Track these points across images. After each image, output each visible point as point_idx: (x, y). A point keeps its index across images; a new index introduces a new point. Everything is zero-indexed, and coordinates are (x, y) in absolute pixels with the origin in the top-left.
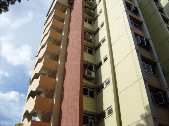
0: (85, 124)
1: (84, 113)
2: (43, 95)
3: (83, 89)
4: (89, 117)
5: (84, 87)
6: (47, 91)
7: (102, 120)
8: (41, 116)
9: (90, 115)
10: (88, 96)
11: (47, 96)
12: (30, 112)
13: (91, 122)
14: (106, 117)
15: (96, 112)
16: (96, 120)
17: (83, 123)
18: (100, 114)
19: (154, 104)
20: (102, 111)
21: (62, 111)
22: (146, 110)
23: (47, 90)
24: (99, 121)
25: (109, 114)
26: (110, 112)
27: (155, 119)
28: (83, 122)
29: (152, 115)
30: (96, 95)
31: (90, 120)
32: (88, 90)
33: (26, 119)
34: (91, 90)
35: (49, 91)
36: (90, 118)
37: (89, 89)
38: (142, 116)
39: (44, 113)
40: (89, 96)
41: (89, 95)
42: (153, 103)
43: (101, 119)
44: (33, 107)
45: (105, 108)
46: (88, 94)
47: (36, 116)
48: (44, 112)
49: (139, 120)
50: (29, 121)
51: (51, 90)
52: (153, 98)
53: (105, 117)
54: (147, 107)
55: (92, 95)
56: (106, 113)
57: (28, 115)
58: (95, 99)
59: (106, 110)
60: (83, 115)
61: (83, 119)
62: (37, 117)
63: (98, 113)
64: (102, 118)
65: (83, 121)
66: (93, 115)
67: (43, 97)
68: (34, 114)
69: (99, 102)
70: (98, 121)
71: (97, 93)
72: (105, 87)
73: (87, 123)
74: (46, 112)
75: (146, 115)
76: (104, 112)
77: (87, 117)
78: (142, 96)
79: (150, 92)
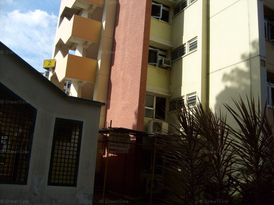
0: (151, 63)
1: (150, 46)
2: (85, 15)
3: (151, 7)
4: (159, 52)
5: (153, 3)
6: (93, 8)
7: (179, 58)
8: (84, 49)
9: (160, 50)
10: (158, 19)
11: (91, 16)
12: (65, 41)
13: (161, 61)
14: (186, 54)
15: (170, 45)
16: (169, 59)
17: (149, 62)
18: (177, 49)
19: (267, 39)
20: (179, 45)
21: (117, 42)
22: (251, 47)
23: (91, 6)
24: (175, 60)
25: (190, 50)
26: (193, 46)
27: (263, 62)
28: (149, 60)
29: (260, 55)
30: (173, 18)
31: (159, 58)
32: (159, 8)
33: (60, 53)
34: (165, 9)
35: (94, 7)
36: (160, 55)
37: (162, 8)
38: (243, 56)
39: (88, 44)
40: (161, 19)
41: (161, 17)
42: (266, 37)
43: (177, 57)
44: (70, 35)
45: (186, 39)
46: (159, 16)
47: (75, 50)
48: (86, 42)
49: (238, 63)
50: (64, 56)
51: (98, 7)
52: (268, 28)
53: (183, 54)
54: (253, 44)
55: (165, 18)
56: (187, 47)
57: (62, 47)
58: (170, 25)
59: (187, 44)
60: (150, 48)
61: (149, 55)
62: (77, 50)
63: (173, 48)
64: (178, 55)
65: (149, 58)
66: (165, 50)
67: (85, 18)
68: (71, 45)
69: (177, 29)
70: (172, 59)
71: (174, 15)
72: (188, 6)
73: (155, 61)
74: (90, 43)
75: (250, 55)
76: (183, 45)
77: (156, 53)
78: (249, 24)
79: (265, 18)
